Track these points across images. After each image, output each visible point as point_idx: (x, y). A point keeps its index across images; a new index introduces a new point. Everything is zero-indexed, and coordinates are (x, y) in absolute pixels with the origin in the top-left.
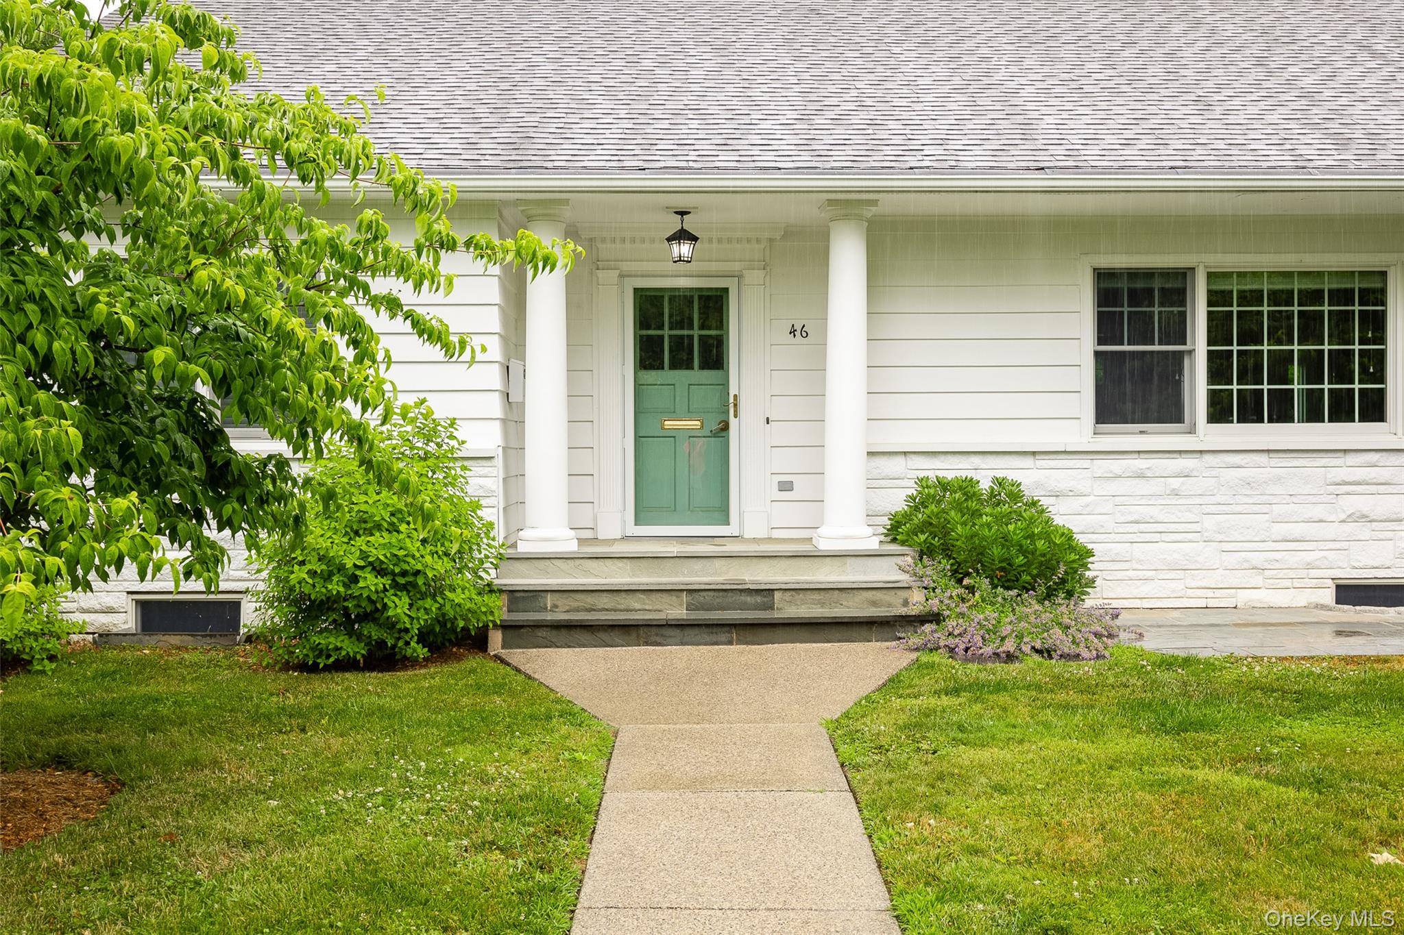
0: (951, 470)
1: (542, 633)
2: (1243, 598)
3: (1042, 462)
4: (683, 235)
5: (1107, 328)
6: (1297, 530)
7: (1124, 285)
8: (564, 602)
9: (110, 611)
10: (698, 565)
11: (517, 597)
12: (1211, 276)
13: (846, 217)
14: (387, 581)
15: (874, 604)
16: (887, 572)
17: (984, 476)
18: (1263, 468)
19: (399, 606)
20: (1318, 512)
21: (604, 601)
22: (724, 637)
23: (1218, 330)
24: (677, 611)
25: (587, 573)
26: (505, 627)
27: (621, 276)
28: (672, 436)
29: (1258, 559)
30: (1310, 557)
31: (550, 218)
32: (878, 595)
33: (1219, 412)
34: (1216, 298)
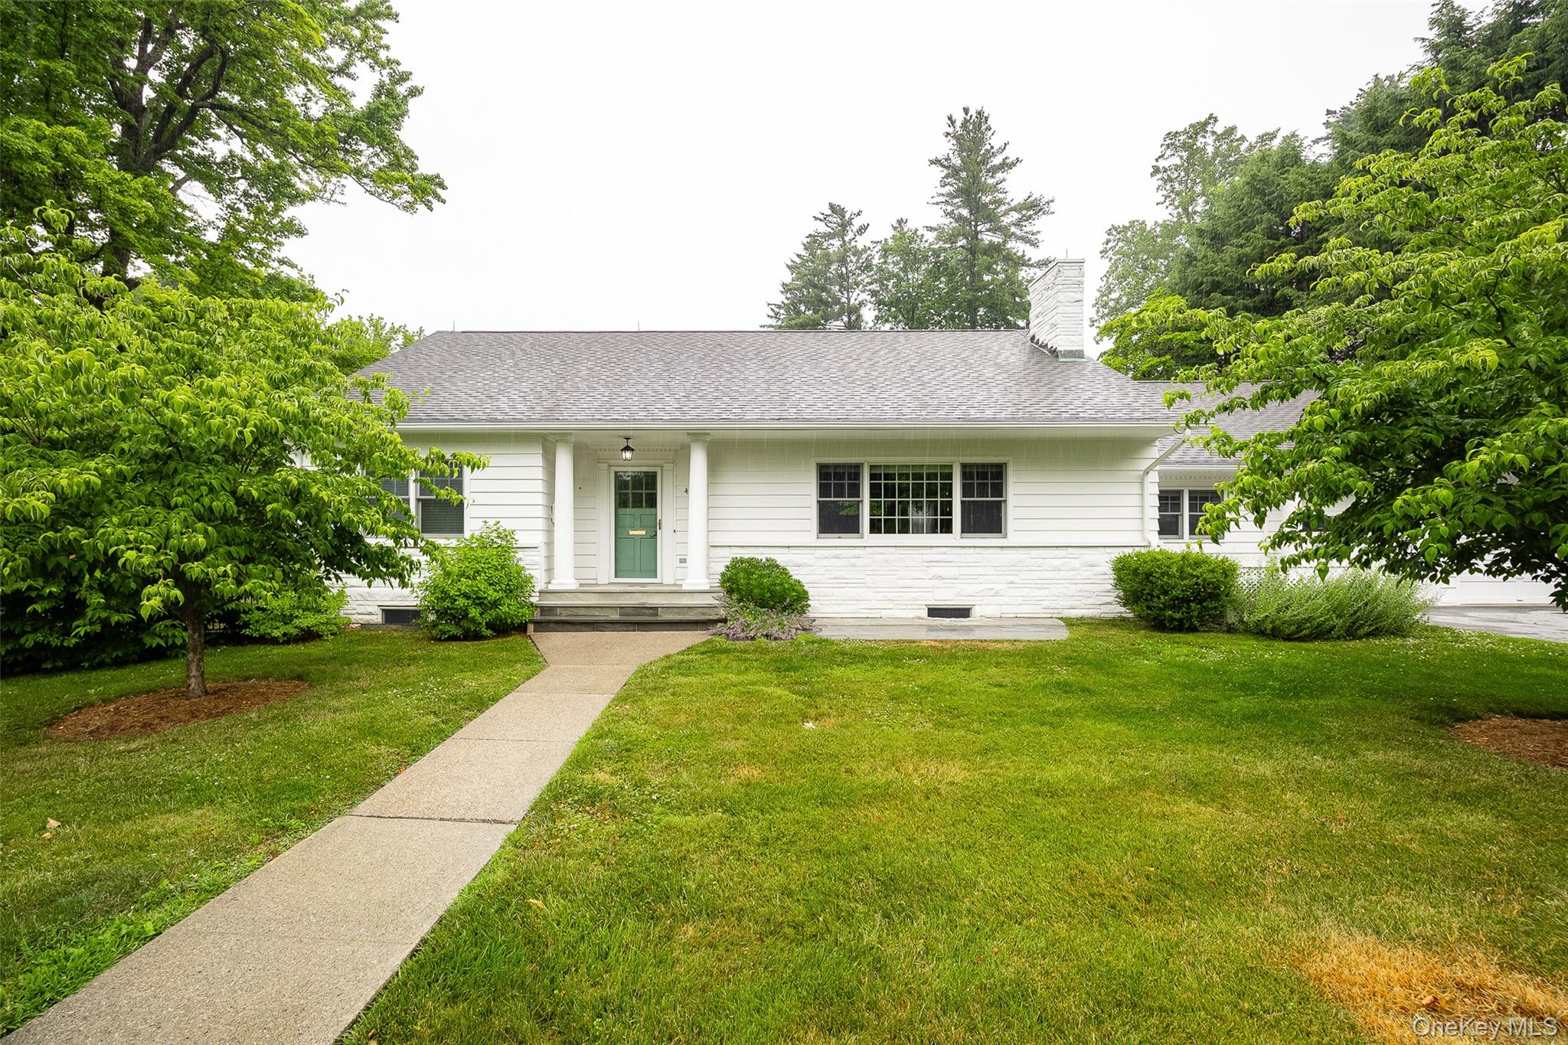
0: (746, 554)
1: (552, 625)
2: (884, 613)
3: (792, 551)
4: (627, 448)
5: (823, 490)
6: (909, 583)
7: (832, 471)
8: (564, 612)
9: (370, 614)
10: (628, 596)
11: (544, 610)
12: (872, 467)
13: (696, 441)
14: (470, 602)
15: (703, 614)
16: (708, 600)
17: (761, 555)
18: (892, 555)
19: (474, 612)
20: (918, 575)
21: (582, 612)
22: (632, 628)
23: (875, 492)
24: (615, 616)
25: (579, 599)
26: (536, 623)
27: (609, 466)
28: (634, 537)
29: (891, 596)
30: (915, 595)
31: (566, 441)
32: (705, 610)
33: (875, 528)
34: (873, 477)
